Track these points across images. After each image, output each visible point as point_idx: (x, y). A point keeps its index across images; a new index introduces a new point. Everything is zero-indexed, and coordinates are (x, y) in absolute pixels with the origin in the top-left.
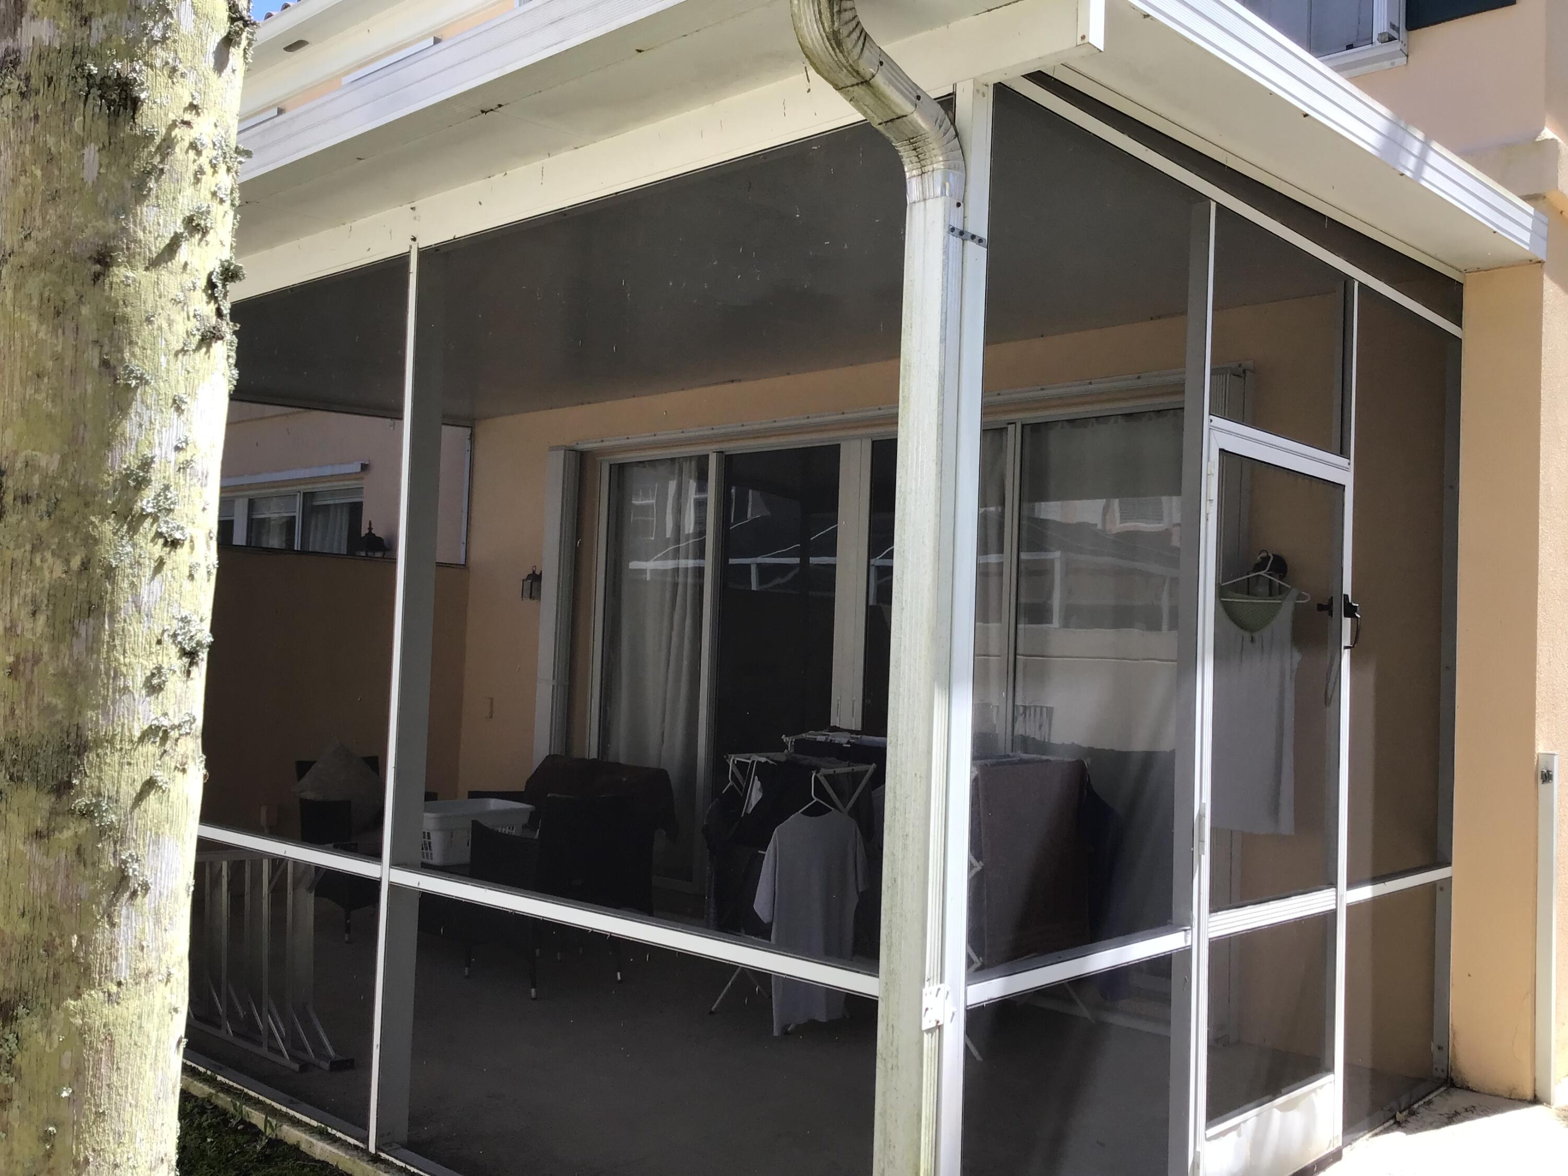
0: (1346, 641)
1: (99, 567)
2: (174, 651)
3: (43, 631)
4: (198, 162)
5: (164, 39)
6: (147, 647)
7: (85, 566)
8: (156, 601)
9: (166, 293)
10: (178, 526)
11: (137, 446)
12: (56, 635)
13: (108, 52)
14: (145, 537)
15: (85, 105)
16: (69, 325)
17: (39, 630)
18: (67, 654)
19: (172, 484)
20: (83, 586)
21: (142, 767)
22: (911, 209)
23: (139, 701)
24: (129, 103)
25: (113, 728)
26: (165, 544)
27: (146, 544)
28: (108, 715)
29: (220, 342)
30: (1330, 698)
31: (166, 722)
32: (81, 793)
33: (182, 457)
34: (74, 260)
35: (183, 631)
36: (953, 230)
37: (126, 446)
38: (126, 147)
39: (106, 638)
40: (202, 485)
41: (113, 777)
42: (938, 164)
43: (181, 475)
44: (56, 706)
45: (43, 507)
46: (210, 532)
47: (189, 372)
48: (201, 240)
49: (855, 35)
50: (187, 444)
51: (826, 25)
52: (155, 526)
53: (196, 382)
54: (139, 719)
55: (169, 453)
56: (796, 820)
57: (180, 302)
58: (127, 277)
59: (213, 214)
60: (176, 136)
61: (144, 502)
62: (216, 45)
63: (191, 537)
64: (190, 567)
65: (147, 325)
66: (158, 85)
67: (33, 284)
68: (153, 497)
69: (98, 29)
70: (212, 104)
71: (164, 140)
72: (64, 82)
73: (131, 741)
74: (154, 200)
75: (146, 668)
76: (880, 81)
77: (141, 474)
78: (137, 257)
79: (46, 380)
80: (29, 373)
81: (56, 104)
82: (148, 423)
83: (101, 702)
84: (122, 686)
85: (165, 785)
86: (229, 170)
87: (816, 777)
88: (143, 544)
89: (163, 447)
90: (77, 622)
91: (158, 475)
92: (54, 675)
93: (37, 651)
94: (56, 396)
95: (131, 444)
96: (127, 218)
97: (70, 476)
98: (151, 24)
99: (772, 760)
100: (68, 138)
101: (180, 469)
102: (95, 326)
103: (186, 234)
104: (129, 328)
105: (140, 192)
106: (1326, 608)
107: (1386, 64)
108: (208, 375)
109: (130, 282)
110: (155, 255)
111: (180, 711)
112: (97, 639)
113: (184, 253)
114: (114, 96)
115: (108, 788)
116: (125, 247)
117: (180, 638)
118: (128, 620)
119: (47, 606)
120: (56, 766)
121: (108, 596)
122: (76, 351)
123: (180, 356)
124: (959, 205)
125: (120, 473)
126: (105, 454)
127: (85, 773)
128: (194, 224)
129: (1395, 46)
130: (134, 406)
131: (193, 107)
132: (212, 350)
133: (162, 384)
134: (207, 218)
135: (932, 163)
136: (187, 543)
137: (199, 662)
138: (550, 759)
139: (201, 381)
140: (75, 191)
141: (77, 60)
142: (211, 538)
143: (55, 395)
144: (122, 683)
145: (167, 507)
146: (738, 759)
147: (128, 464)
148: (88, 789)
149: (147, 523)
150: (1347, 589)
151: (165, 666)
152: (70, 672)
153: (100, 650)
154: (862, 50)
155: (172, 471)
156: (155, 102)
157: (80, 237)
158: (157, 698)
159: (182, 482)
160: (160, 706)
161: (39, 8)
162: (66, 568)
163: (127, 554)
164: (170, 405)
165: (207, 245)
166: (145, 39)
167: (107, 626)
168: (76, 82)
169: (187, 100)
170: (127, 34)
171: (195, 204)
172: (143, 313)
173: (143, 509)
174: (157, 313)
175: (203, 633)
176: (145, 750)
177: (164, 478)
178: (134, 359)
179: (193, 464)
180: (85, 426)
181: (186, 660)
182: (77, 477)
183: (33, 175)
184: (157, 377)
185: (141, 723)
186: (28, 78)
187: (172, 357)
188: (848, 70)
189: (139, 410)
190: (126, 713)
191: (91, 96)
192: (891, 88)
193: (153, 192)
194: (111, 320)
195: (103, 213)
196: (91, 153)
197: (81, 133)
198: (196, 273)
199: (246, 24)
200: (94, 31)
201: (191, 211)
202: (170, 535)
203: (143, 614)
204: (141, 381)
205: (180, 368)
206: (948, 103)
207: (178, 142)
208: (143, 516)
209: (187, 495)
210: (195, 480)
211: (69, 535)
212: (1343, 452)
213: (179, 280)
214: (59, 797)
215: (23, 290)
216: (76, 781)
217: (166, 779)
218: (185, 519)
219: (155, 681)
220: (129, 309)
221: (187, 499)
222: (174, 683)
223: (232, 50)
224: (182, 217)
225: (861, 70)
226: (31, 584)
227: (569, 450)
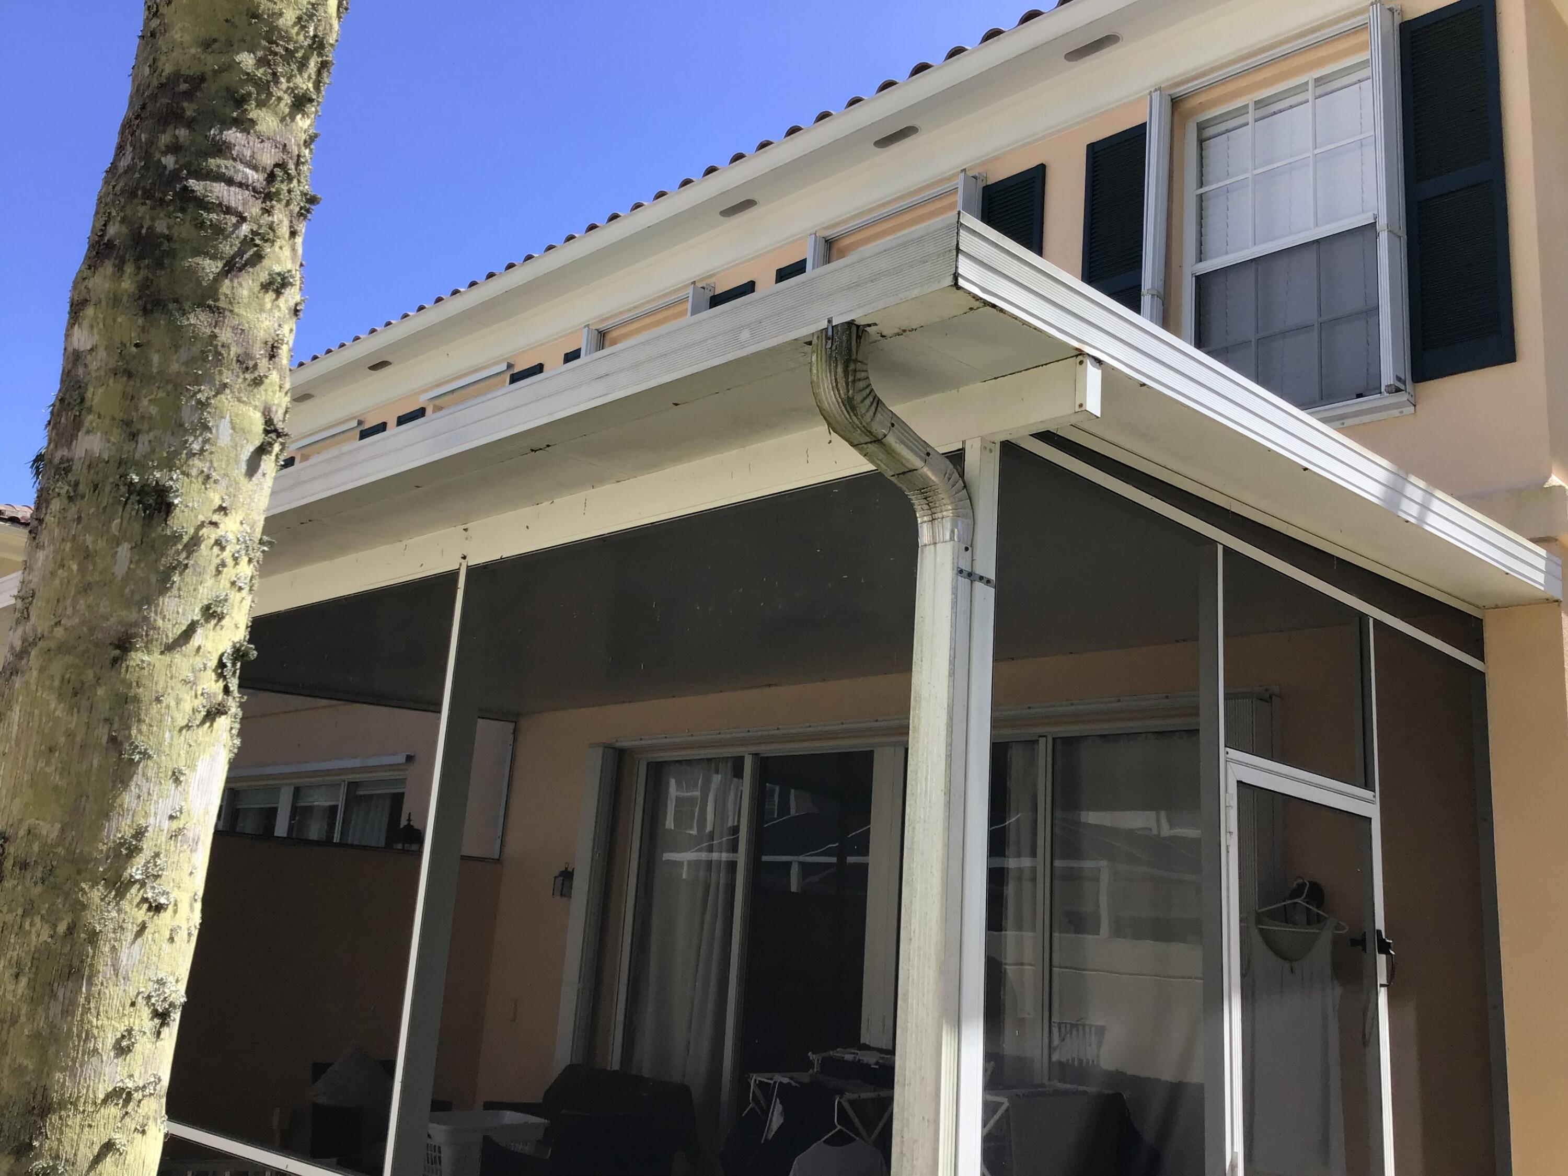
0: (1382, 978)
1: (85, 932)
2: (146, 1012)
3: (23, 993)
4: (221, 557)
5: (202, 451)
6: (121, 1009)
7: (71, 930)
8: (134, 964)
9: (177, 675)
10: (164, 891)
11: (133, 816)
12: (35, 997)
13: (150, 463)
14: (131, 902)
15: (123, 510)
16: (85, 704)
17: (20, 992)
18: (43, 1017)
19: (163, 851)
20: (66, 950)
21: (102, 1130)
22: (922, 551)
23: (107, 1062)
24: (163, 507)
25: (78, 1090)
26: (150, 909)
27: (131, 909)
28: (75, 1076)
29: (223, 717)
30: (1369, 1039)
31: (130, 1084)
32: (38, 1157)
33: (175, 825)
34: (97, 644)
35: (157, 993)
36: (961, 571)
37: (123, 816)
38: (156, 545)
39: (82, 1001)
40: (191, 851)
41: (72, 1140)
42: (947, 512)
43: (172, 842)
44: (26, 1067)
45: (39, 874)
46: (195, 894)
47: (190, 746)
48: (216, 625)
49: (868, 402)
50: (181, 813)
51: (841, 392)
52: (142, 892)
53: (197, 754)
54: (104, 1081)
55: (163, 821)
56: (818, 1149)
57: (190, 682)
58: (143, 661)
59: (230, 601)
60: (203, 535)
61: (134, 870)
62: (249, 454)
63: (176, 901)
64: (171, 930)
65: (156, 704)
66: (192, 491)
67: (57, 667)
68: (142, 864)
69: (143, 444)
70: (240, 505)
71: (192, 539)
72: (108, 489)
73: (95, 1103)
74: (176, 591)
75: (117, 1030)
76: (891, 440)
77: (134, 843)
78: (154, 643)
79: (57, 754)
80: (43, 747)
81: (98, 507)
82: (146, 795)
83: (70, 1063)
84: (91, 1049)
85: (123, 1148)
86: (250, 561)
87: (839, 1103)
88: (128, 910)
89: (158, 817)
90: (56, 985)
91: (150, 843)
92: (28, 1036)
93: (15, 1013)
94: (64, 770)
95: (128, 815)
96: (149, 608)
97: (67, 845)
98: (191, 439)
99: (795, 1082)
100: (105, 538)
101: (172, 836)
102: (107, 707)
103: (202, 621)
104: (139, 708)
105: (164, 583)
106: (1359, 942)
107: (1396, 413)
108: (209, 747)
109: (145, 665)
110: (171, 641)
111: (146, 1072)
112: (73, 1003)
113: (197, 639)
114: (151, 501)
115: (67, 1151)
116: (144, 634)
117: (153, 1000)
118: (105, 984)
119: (30, 969)
120: (19, 1127)
121: (89, 960)
122: (88, 728)
123: (184, 731)
124: (967, 549)
125: (114, 842)
126: (102, 824)
127: (47, 1135)
128: (211, 611)
129: (1403, 397)
130: (135, 779)
131: (222, 509)
132: (215, 725)
133: (163, 758)
134: (224, 605)
135: (941, 511)
136: (171, 908)
137: (171, 1023)
138: (569, 1068)
139: (202, 754)
140: (105, 585)
141: (122, 470)
142: (196, 900)
143: (63, 768)
144: (92, 1045)
145: (156, 873)
146: (760, 1079)
147: (123, 833)
148: (47, 1151)
149: (133, 890)
150: (1380, 924)
151: (136, 1028)
152: (44, 1033)
153: (74, 1012)
154: (875, 414)
155: (164, 839)
156: (187, 506)
157: (105, 625)
158: (125, 1059)
159: (172, 848)
160: (126, 1068)
161: (94, 424)
162: (52, 932)
163: (112, 919)
164: (169, 777)
165: (221, 629)
166: (185, 452)
167: (84, 989)
168: (118, 489)
169: (217, 502)
170: (170, 447)
171: (214, 593)
172: (153, 693)
173: (131, 876)
174: (167, 693)
175: (178, 992)
176: (107, 1111)
177: (156, 845)
178: (140, 736)
179: (185, 832)
180: (88, 797)
181: (157, 1021)
182: (73, 846)
183: (70, 569)
184: (159, 752)
185: (106, 1086)
186: (77, 484)
187: (176, 733)
188: (861, 430)
189: (139, 783)
190: (92, 1075)
191: (130, 502)
192: (902, 446)
193: (176, 586)
194: (124, 700)
195: (128, 603)
196: (124, 550)
197: (117, 534)
198: (209, 655)
199: (279, 435)
200: (140, 445)
201: (209, 600)
202: (155, 901)
203: (120, 977)
204: (144, 756)
205: (183, 742)
206: (957, 458)
207: (204, 540)
208: (131, 882)
209: (176, 860)
210: (185, 847)
211: (59, 900)
212: (1367, 784)
213: (191, 661)
214: (18, 1160)
215: (47, 671)
216: (36, 1144)
217: (124, 1141)
218: (172, 884)
219: (124, 1043)
220: (141, 690)
221: (175, 865)
222: (143, 1045)
223: (264, 457)
224: (200, 606)
225: (873, 430)
226: (18, 947)
227: (608, 747)
